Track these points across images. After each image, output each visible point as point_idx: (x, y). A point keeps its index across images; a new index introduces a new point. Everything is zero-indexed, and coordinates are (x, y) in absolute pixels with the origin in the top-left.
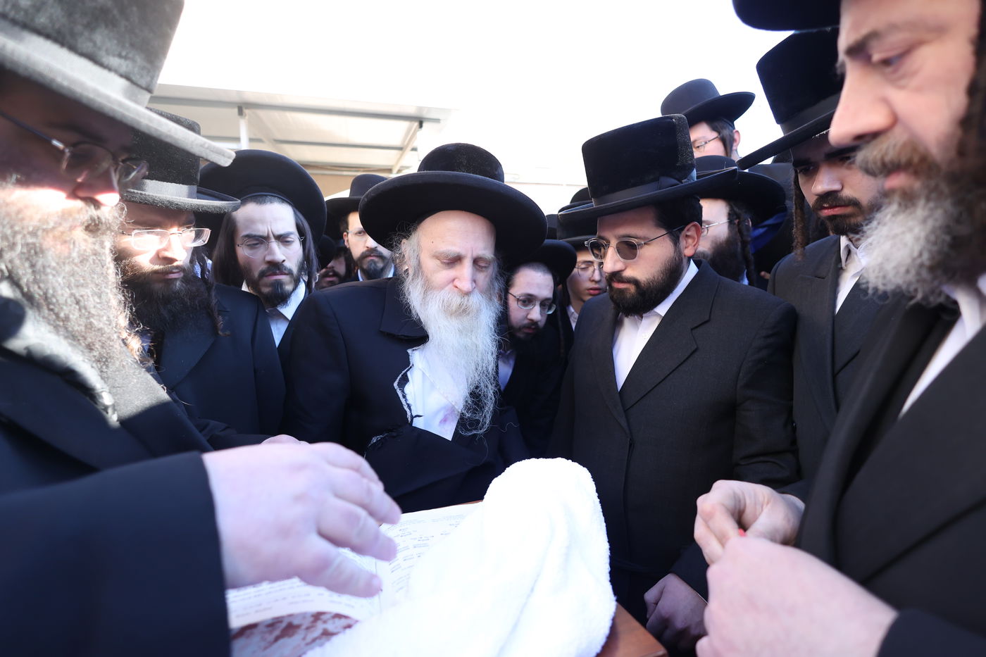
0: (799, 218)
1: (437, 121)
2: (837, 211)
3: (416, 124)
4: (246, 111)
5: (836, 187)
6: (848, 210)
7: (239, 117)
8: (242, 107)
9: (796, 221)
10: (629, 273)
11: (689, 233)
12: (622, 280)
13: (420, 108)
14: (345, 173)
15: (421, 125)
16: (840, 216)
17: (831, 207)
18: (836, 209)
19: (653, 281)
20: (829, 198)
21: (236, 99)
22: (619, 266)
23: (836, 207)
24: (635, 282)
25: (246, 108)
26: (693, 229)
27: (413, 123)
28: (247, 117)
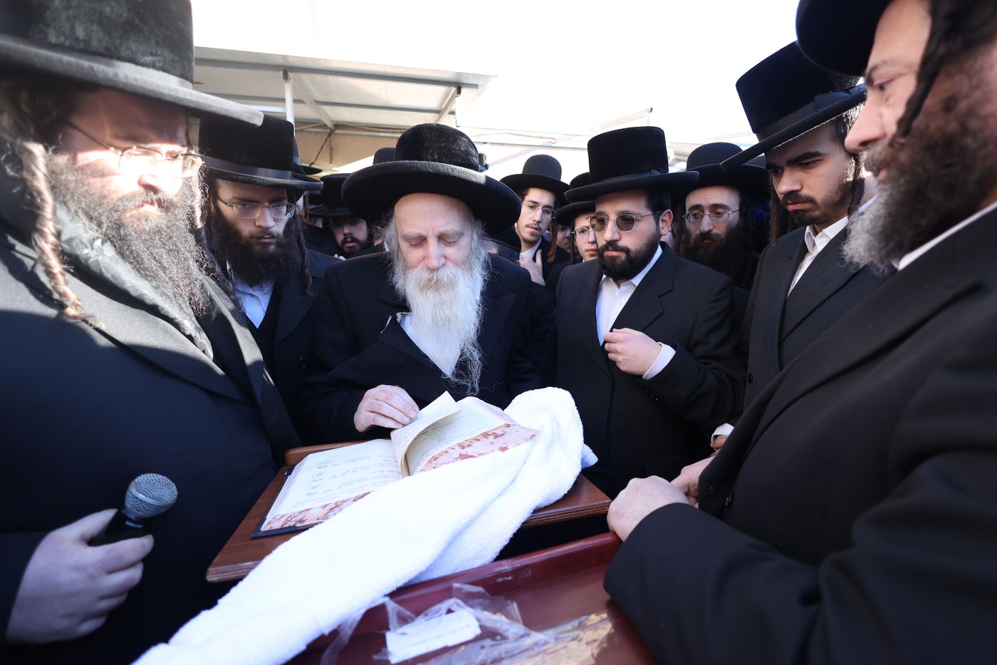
0: (775, 211)
1: (475, 86)
2: (799, 207)
3: (454, 89)
4: (290, 75)
5: (797, 187)
6: (807, 206)
7: (283, 81)
8: (287, 70)
9: (773, 212)
10: (622, 243)
11: (664, 218)
12: (617, 249)
13: (459, 74)
14: (382, 134)
15: (459, 92)
16: (802, 210)
17: (793, 204)
18: (798, 205)
19: (639, 251)
20: (792, 195)
21: (281, 62)
22: (616, 237)
23: (797, 203)
24: (626, 250)
25: (291, 72)
26: (667, 215)
27: (451, 88)
28: (291, 81)
